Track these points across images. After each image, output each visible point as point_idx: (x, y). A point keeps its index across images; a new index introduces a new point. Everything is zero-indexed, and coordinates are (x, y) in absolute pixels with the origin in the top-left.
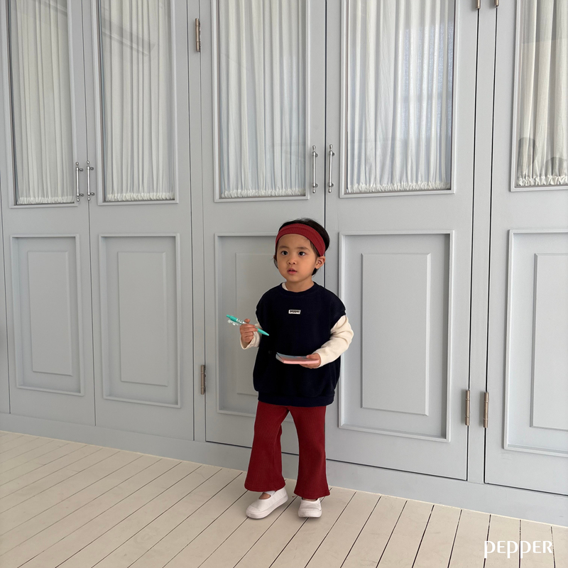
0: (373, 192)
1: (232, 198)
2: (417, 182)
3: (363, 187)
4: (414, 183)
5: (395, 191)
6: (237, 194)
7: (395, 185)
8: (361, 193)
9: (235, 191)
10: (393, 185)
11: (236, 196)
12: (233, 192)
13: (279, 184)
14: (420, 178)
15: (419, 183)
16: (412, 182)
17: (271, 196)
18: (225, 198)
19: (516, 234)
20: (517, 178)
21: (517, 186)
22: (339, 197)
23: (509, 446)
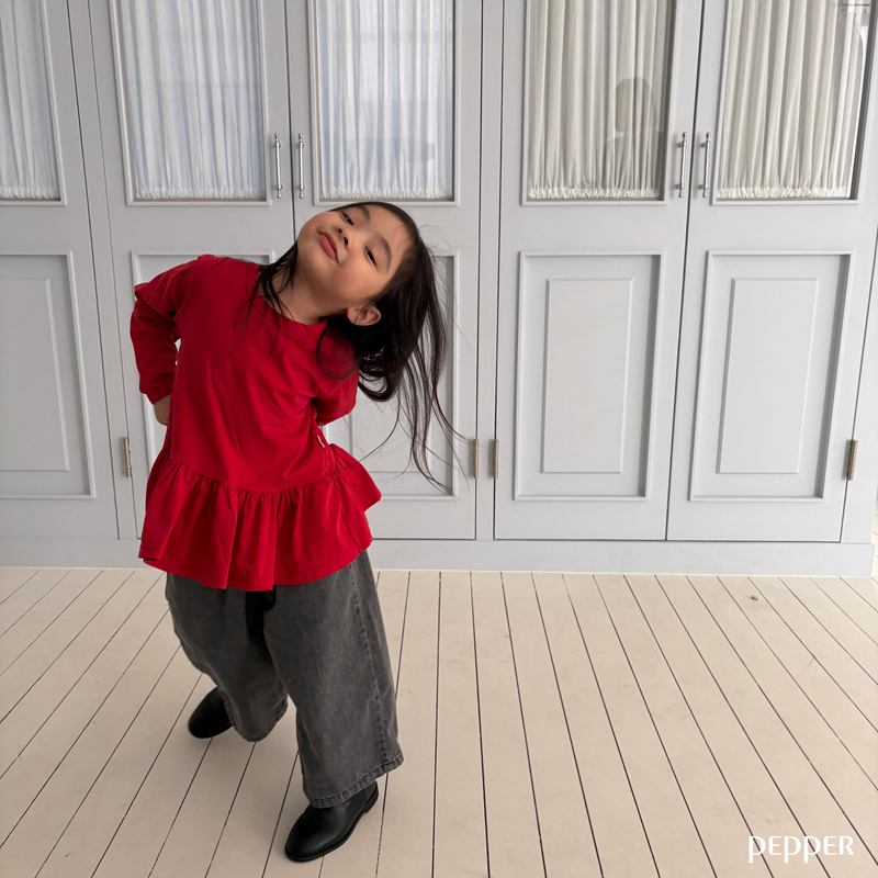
1: (152, 200)
2: (411, 187)
3: (343, 191)
4: (408, 190)
6: (161, 193)
9: (157, 189)
11: (158, 196)
12: (155, 192)
13: (224, 182)
14: (415, 184)
15: (414, 189)
16: (405, 187)
17: (214, 199)
18: (142, 200)
19: (527, 257)
20: (528, 189)
21: (529, 199)
22: (313, 204)
23: (520, 496)
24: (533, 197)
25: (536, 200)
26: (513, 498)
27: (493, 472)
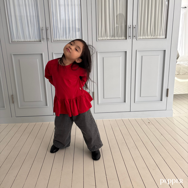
1: (15, 42)
3: (58, 39)
8: (57, 41)
10: (67, 39)
12: (16, 40)
13: (32, 38)
17: (29, 42)
18: (13, 42)
19: (99, 52)
20: (98, 38)
22: (52, 42)
23: (99, 104)
25: (100, 40)
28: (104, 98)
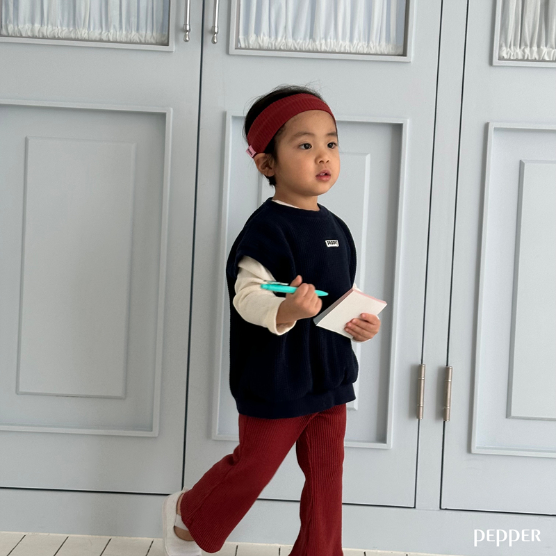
0: (280, 50)
1: (21, 36)
2: (351, 40)
3: (265, 40)
4: (348, 43)
5: (318, 52)
6: (32, 30)
7: (317, 43)
8: (261, 49)
10: (314, 41)
11: (30, 33)
13: (115, 23)
14: (356, 35)
15: (355, 42)
16: (344, 39)
19: (496, 129)
20: (501, 47)
21: (501, 58)
22: (227, 52)
23: (478, 448)
24: (506, 57)
25: (509, 60)
26: (469, 450)
27: (442, 412)
28: (508, 415)
